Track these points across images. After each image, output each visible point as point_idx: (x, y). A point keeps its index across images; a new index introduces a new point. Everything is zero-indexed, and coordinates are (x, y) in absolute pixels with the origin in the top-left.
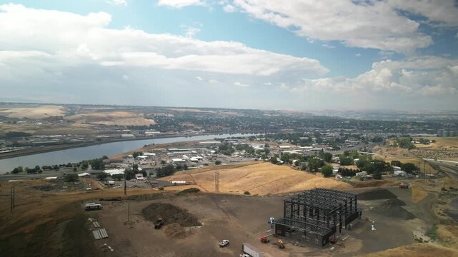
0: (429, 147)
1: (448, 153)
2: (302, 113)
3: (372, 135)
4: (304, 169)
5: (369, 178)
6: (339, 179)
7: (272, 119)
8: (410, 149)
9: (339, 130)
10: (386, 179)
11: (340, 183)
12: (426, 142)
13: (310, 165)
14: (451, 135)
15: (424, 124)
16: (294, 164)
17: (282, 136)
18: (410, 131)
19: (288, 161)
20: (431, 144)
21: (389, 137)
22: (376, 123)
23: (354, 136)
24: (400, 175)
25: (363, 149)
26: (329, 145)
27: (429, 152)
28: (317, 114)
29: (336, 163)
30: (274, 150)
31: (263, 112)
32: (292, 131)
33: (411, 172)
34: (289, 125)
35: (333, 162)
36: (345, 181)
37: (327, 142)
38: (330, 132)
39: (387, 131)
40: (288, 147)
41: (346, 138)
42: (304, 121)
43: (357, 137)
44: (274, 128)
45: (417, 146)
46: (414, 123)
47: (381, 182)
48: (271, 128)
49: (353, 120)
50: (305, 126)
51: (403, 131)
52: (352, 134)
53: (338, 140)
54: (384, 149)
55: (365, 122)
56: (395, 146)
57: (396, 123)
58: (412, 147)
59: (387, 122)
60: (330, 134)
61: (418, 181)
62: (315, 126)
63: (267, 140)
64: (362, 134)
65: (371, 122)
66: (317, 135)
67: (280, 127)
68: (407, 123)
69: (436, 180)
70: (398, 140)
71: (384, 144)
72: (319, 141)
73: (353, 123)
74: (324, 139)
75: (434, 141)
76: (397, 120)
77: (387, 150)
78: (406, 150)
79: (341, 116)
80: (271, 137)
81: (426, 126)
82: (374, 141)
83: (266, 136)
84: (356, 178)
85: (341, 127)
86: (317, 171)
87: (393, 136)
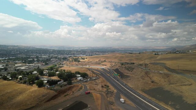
0: (85, 61)
1: (92, 63)
2: (30, 47)
3: (62, 56)
4: (25, 83)
5: (66, 85)
6: (48, 88)
7: (13, 50)
8: (78, 62)
9: (48, 54)
10: (75, 84)
11: (49, 91)
12: (83, 59)
13: (29, 79)
14: (90, 55)
15: (81, 51)
16: (19, 80)
17: (18, 59)
18: (76, 54)
19: (15, 77)
20: (86, 60)
21: (69, 57)
22: (63, 51)
23: (55, 57)
24: (80, 80)
25: (59, 63)
26: (43, 62)
27: (85, 63)
28: (38, 47)
29: (46, 75)
30: (10, 68)
31: (8, 46)
32: (24, 56)
33: (85, 78)
34: (22, 53)
35: (44, 75)
36: (51, 89)
37: (42, 61)
38: (44, 55)
39: (68, 54)
40: (20, 65)
41: (51, 58)
42: (31, 50)
43: (56, 57)
44: (14, 54)
45: (81, 60)
46: (77, 51)
47: (72, 87)
48: (12, 54)
49: (54, 50)
50: (31, 53)
51: (74, 54)
52: (54, 56)
53: (47, 60)
54: (68, 63)
55: (59, 51)
56: (72, 61)
57: (71, 51)
58: (79, 61)
59: (68, 50)
60: (44, 57)
61: (90, 83)
62: (37, 53)
63: (8, 62)
64: (58, 56)
65: (61, 50)
66: (37, 57)
67: (17, 54)
68: (75, 51)
69: (97, 81)
70: (73, 58)
71: (68, 60)
72: (38, 61)
73: (54, 51)
74: (41, 59)
75: (86, 58)
76: (71, 50)
77: (69, 63)
78: (77, 63)
79: (49, 48)
80: (11, 59)
81: (82, 52)
82: (63, 59)
83: (8, 59)
84: (58, 86)
85: (49, 53)
86: (34, 83)
87: (71, 56)
